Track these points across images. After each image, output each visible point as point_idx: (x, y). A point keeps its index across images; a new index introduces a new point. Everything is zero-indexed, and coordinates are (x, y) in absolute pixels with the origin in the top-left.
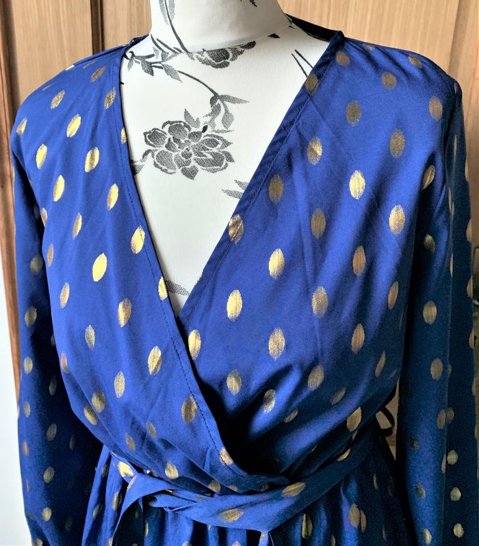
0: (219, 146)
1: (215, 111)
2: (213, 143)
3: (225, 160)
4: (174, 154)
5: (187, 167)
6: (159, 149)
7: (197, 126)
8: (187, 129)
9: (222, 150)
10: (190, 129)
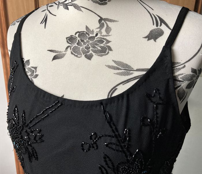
0: (104, 43)
1: (102, 26)
2: (101, 41)
3: (107, 50)
4: (81, 47)
5: (87, 54)
6: (74, 45)
7: (93, 33)
8: (87, 35)
9: (106, 45)
10: (89, 35)
